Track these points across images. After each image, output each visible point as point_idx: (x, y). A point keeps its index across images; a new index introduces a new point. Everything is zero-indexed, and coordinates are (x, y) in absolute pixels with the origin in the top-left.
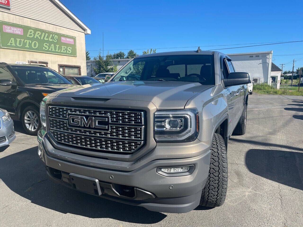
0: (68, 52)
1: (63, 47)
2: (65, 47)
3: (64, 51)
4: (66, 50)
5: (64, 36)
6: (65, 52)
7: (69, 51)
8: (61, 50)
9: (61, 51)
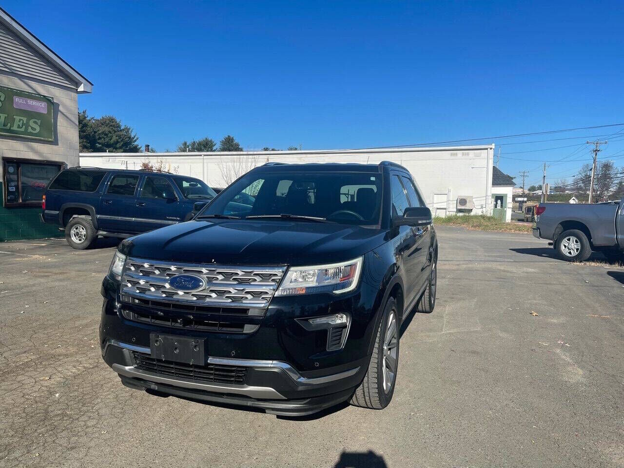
0: (30, 130)
1: (17, 118)
2: (22, 118)
3: (19, 127)
4: (24, 127)
5: (21, 94)
6: (23, 130)
7: (32, 128)
8: (12, 125)
9: (12, 128)
